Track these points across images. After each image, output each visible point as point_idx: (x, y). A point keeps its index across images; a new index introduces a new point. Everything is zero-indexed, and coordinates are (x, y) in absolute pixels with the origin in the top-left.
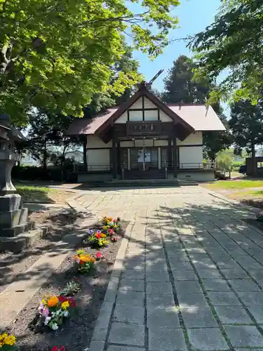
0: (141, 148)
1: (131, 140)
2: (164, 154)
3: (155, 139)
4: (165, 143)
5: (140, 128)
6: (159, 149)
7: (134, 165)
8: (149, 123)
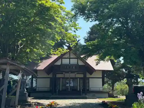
0: (68, 78)
1: (63, 74)
2: (81, 82)
3: (76, 73)
4: (82, 76)
5: (68, 67)
6: (78, 79)
7: (64, 88)
8: (73, 65)
